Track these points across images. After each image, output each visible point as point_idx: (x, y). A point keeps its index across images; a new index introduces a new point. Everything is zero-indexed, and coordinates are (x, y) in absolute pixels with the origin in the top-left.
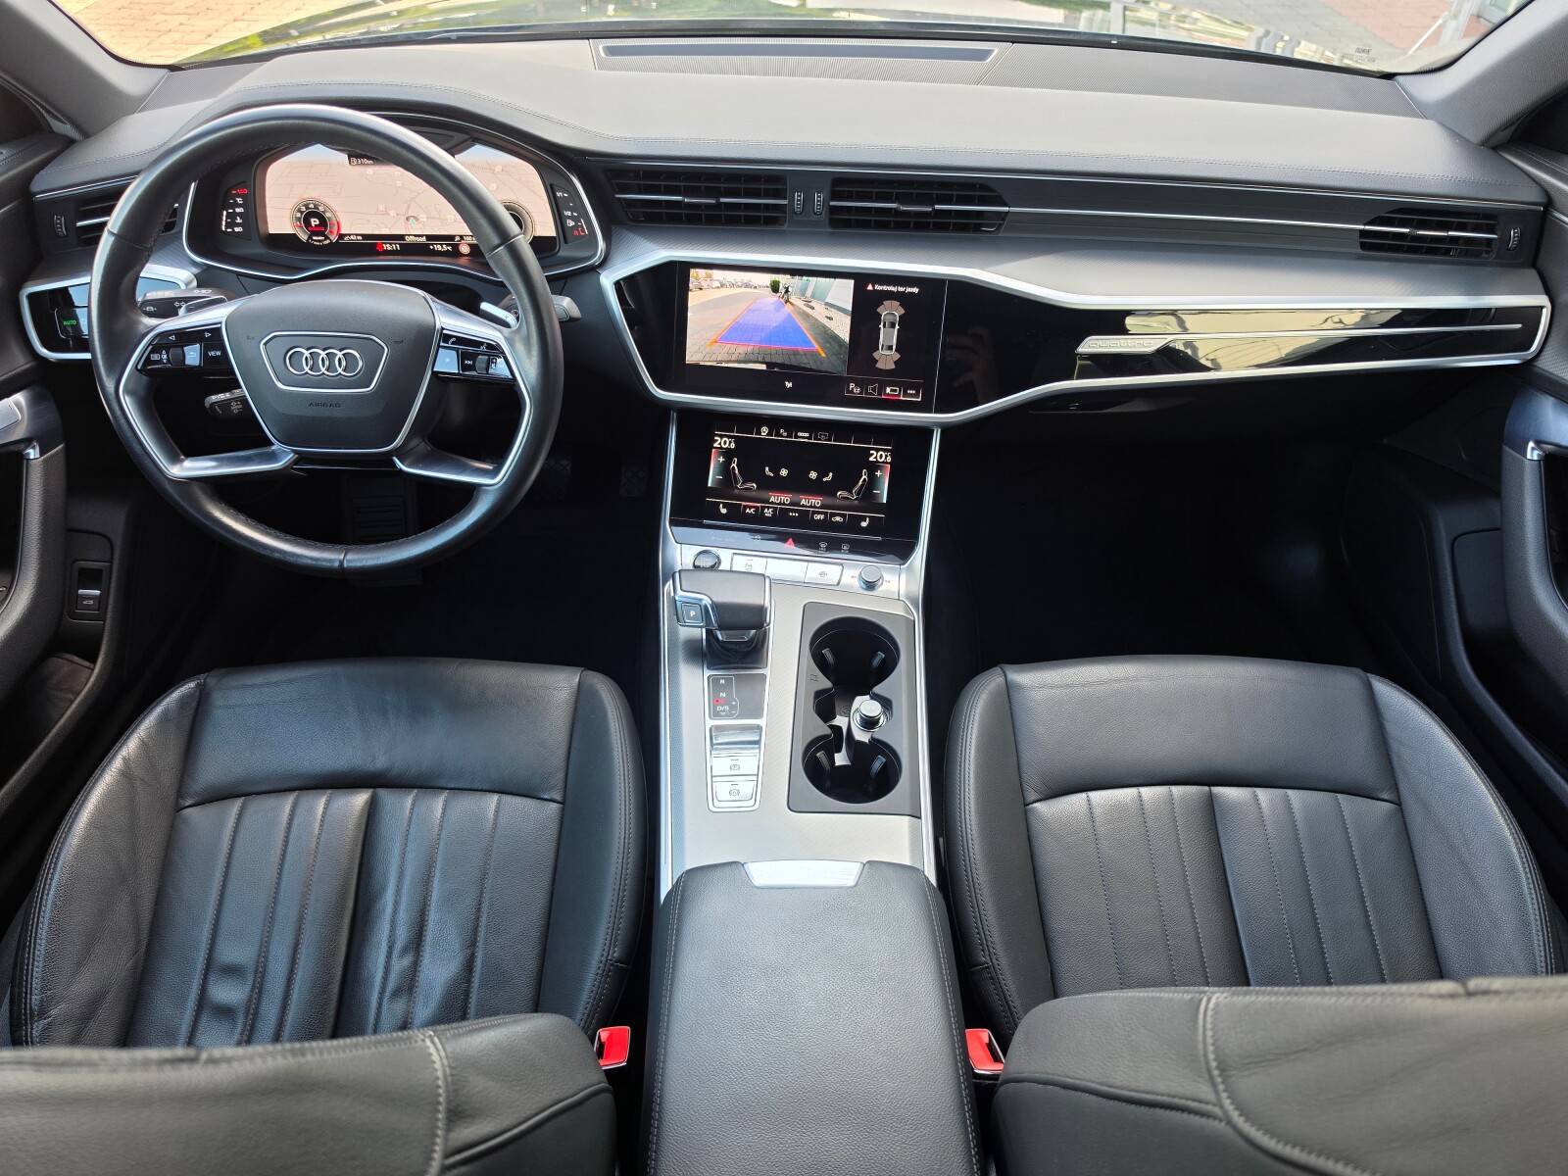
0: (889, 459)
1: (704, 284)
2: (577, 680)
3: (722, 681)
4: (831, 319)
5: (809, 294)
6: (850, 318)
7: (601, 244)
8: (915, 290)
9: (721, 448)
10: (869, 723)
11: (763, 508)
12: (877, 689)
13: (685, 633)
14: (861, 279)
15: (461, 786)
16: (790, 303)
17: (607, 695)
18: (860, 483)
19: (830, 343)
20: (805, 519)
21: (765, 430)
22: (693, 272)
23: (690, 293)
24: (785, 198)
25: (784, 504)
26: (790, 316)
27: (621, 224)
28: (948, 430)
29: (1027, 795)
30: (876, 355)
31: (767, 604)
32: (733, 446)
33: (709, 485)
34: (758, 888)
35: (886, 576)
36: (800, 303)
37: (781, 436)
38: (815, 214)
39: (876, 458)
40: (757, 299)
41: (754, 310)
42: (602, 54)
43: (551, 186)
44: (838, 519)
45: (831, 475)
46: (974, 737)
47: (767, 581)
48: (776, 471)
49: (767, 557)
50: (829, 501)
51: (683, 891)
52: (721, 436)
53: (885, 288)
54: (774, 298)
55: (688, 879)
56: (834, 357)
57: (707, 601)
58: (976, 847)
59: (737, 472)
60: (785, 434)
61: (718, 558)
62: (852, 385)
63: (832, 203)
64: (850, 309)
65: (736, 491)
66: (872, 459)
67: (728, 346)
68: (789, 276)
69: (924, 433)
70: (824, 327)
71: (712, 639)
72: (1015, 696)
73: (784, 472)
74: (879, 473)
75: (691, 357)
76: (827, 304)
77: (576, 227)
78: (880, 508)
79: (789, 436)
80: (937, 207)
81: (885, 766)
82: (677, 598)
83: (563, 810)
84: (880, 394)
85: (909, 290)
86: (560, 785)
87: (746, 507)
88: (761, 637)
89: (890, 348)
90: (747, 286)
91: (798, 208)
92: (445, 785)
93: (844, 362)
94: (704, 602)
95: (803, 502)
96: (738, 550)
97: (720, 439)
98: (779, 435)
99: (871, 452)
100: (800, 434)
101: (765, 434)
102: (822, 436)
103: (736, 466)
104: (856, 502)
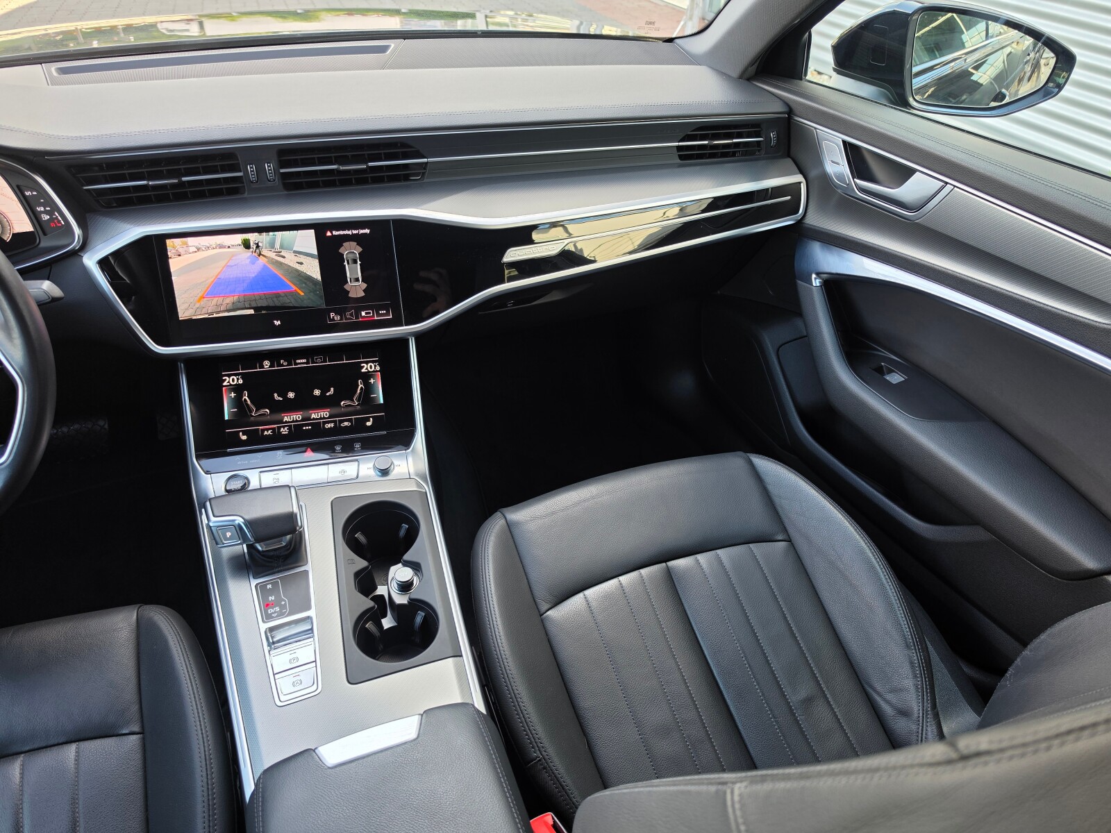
0: (378, 368)
1: (181, 251)
2: (135, 617)
3: (269, 586)
4: (301, 263)
5: (277, 245)
6: (317, 260)
7: (77, 231)
8: (367, 231)
9: (231, 385)
10: (405, 587)
11: (279, 428)
12: (407, 557)
13: (226, 552)
14: (320, 228)
15: (36, 746)
16: (263, 255)
17: (166, 623)
18: (359, 391)
19: (305, 284)
20: (318, 429)
21: (267, 364)
22: (169, 242)
23: (170, 260)
24: (240, 171)
25: (297, 421)
26: (265, 265)
27: (94, 211)
28: (419, 337)
29: (540, 607)
30: (346, 287)
31: (296, 510)
32: (241, 381)
33: (226, 418)
34: (329, 768)
35: (396, 462)
36: (272, 255)
37: (282, 365)
38: (269, 181)
39: (367, 369)
40: (233, 256)
41: (232, 266)
42: (55, 74)
43: (18, 187)
44: (346, 424)
45: (332, 389)
46: (491, 574)
47: (293, 490)
48: (284, 395)
49: (291, 468)
50: (336, 411)
51: (263, 792)
52: (229, 376)
53: (341, 233)
54: (248, 253)
55: (268, 776)
56: (312, 294)
57: (239, 521)
58: (510, 664)
59: (249, 402)
60: (285, 364)
61: (247, 478)
62: (332, 315)
63: (282, 171)
64: (315, 252)
65: (252, 418)
66: (363, 370)
67: (216, 299)
68: (257, 234)
69: (402, 342)
70: (297, 271)
71: (254, 552)
72: (516, 532)
73: (291, 395)
74: (372, 381)
75: (184, 312)
76: (295, 252)
77: (52, 219)
78: (379, 408)
79: (290, 364)
80: (371, 164)
81: (425, 619)
82: (211, 524)
83: (144, 739)
84: (357, 318)
85: (362, 231)
86: (136, 716)
87: (263, 430)
88: (298, 539)
89: (357, 280)
90: (221, 247)
91: (253, 178)
92: (19, 750)
93: (321, 297)
94: (237, 522)
95: (313, 416)
96: (263, 468)
97: (227, 378)
98: (280, 365)
99: (362, 365)
100: (299, 361)
101: (268, 367)
102: (318, 359)
103: (247, 398)
104: (359, 407)
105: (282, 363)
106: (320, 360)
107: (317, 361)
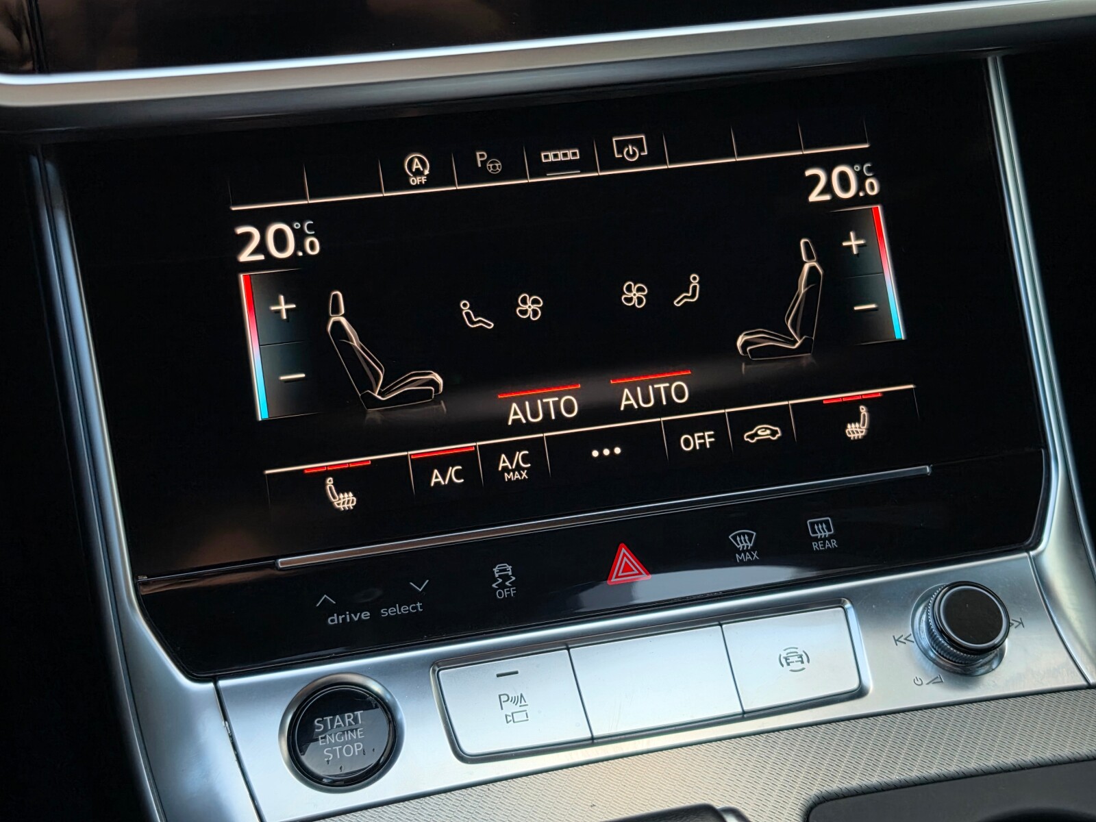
0: (873, 187)
9: (270, 261)
11: (491, 454)
18: (802, 290)
21: (417, 165)
25: (561, 422)
32: (313, 246)
33: (262, 413)
37: (485, 176)
39: (828, 189)
44: (763, 432)
48: (502, 309)
50: (715, 375)
52: (262, 219)
59: (355, 342)
60: (496, 166)
65: (373, 414)
66: (815, 197)
73: (530, 307)
74: (853, 243)
78: (890, 362)
79: (513, 168)
87: (425, 467)
95: (627, 399)
97: (254, 232)
98: (473, 173)
99: (809, 172)
100: (551, 154)
101: (424, 180)
102: (628, 147)
103: (344, 321)
104: (807, 358)
105: (480, 165)
106: (634, 153)
107: (623, 157)
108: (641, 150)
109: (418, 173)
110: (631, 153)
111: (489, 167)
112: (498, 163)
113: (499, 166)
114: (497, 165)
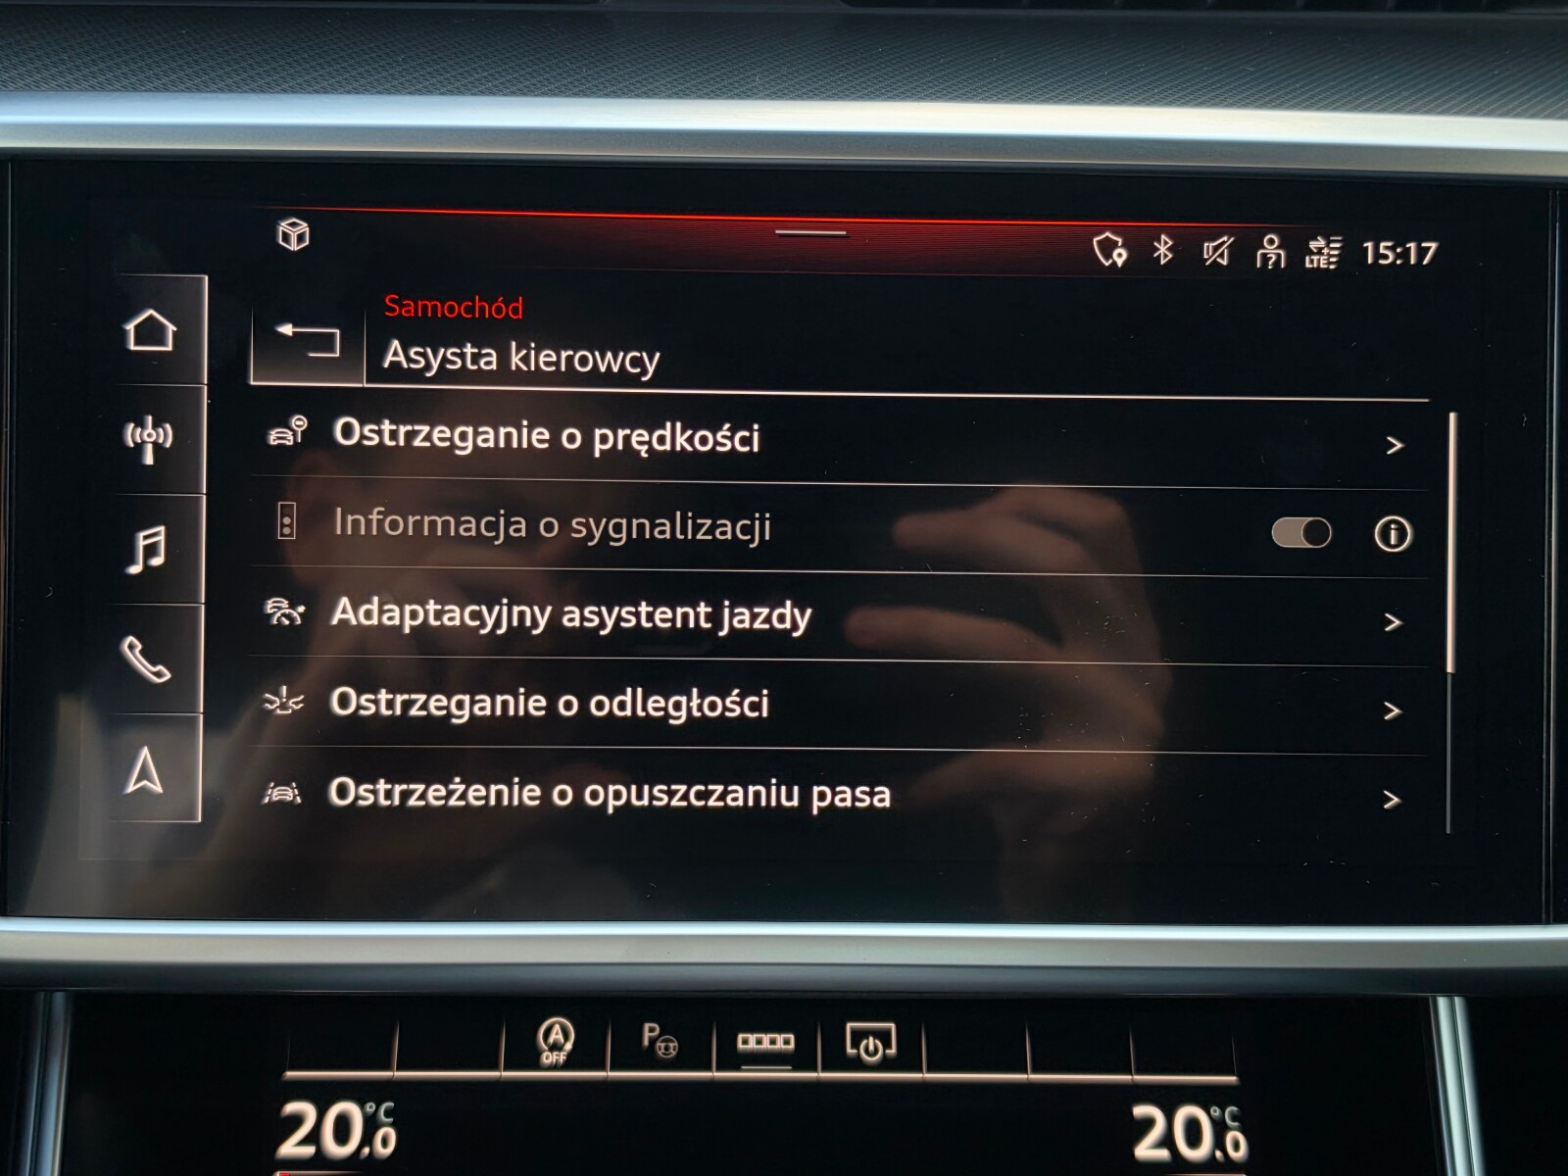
0: (1238, 1145)
9: (320, 1160)
21: (557, 1034)
32: (387, 1141)
37: (650, 1061)
39: (1168, 1141)
52: (323, 1094)
60: (670, 1047)
66: (1146, 1150)
79: (693, 1059)
97: (308, 1110)
98: (634, 1054)
99: (1140, 1111)
100: (752, 1038)
101: (562, 1057)
102: (868, 1038)
105: (646, 1042)
106: (876, 1050)
107: (859, 1053)
108: (887, 1045)
109: (555, 1047)
110: (871, 1048)
111: (660, 1047)
112: (673, 1042)
113: (675, 1047)
114: (671, 1045)
